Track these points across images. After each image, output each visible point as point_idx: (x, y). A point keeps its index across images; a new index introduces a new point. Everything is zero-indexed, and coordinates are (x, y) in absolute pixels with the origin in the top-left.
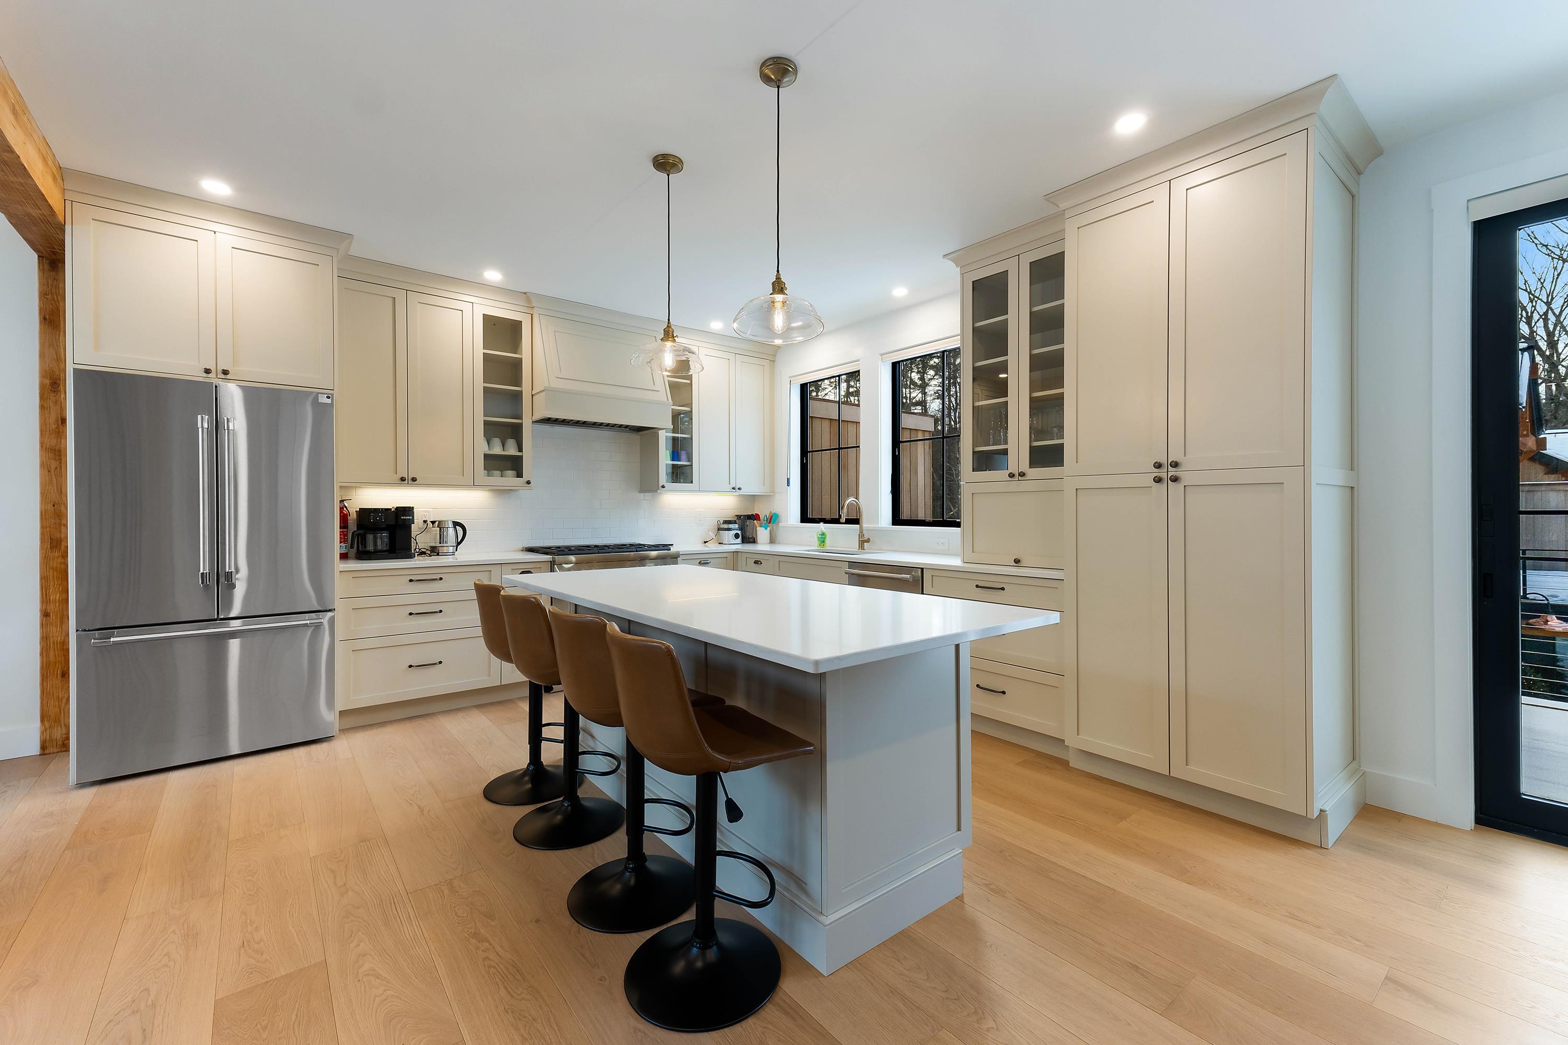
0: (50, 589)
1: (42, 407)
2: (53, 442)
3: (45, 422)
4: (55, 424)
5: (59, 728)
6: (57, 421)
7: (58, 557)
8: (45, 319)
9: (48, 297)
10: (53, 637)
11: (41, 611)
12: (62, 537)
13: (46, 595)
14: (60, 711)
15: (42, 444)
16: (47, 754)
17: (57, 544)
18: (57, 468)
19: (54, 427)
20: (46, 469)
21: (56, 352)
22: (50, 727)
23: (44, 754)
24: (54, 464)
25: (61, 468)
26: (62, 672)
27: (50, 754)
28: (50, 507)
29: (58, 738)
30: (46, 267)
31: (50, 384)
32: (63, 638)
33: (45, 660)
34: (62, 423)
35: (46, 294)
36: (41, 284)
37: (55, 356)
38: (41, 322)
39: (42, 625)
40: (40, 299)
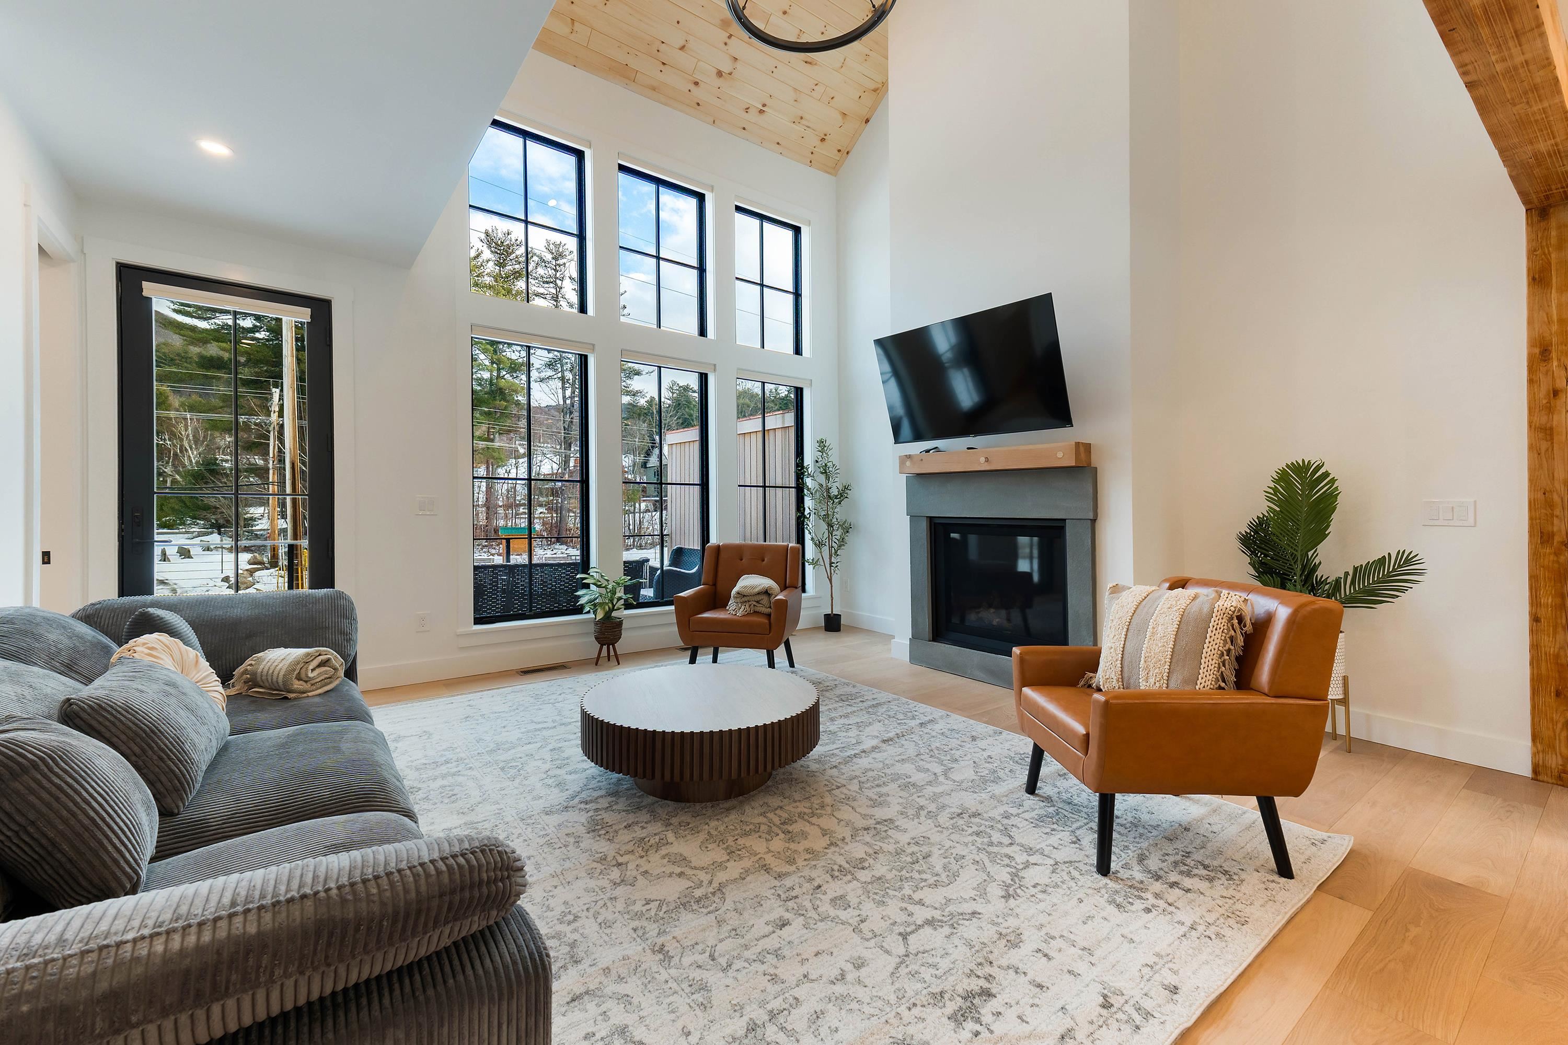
0: (1540, 590)
1: (1531, 381)
2: (1544, 419)
3: (1535, 397)
4: (1545, 399)
5: (1554, 756)
6: (1548, 394)
7: (1550, 554)
8: (1534, 279)
9: (1538, 253)
10: (1545, 647)
11: (1531, 614)
12: (1555, 530)
13: (1536, 597)
14: (1555, 735)
15: (1530, 424)
16: (1540, 781)
17: (1549, 538)
18: (1547, 450)
19: (1544, 402)
20: (1535, 451)
21: (1547, 314)
22: (1543, 751)
23: (1537, 780)
24: (1544, 445)
25: (1553, 450)
26: (1557, 691)
27: (1543, 781)
28: (1540, 495)
29: (1553, 766)
30: (1535, 219)
31: (1540, 352)
32: (1556, 650)
33: (1535, 671)
34: (1554, 396)
35: (1535, 250)
36: (1530, 241)
37: (1546, 319)
38: (1529, 285)
39: (1531, 631)
40: (1528, 259)
